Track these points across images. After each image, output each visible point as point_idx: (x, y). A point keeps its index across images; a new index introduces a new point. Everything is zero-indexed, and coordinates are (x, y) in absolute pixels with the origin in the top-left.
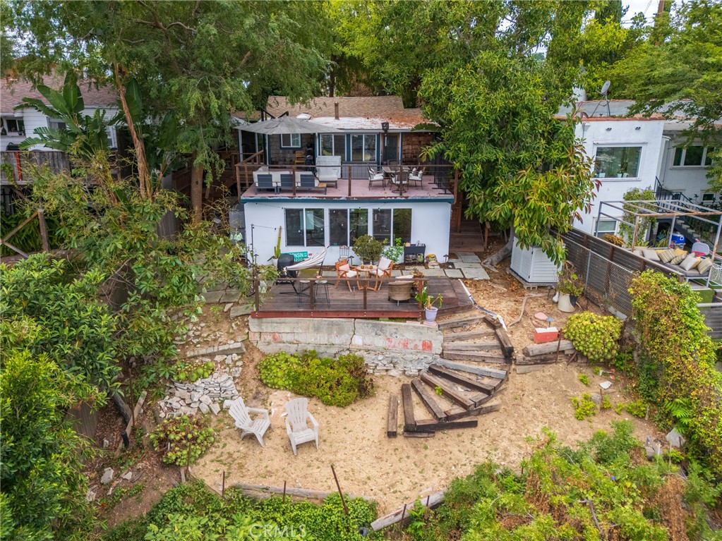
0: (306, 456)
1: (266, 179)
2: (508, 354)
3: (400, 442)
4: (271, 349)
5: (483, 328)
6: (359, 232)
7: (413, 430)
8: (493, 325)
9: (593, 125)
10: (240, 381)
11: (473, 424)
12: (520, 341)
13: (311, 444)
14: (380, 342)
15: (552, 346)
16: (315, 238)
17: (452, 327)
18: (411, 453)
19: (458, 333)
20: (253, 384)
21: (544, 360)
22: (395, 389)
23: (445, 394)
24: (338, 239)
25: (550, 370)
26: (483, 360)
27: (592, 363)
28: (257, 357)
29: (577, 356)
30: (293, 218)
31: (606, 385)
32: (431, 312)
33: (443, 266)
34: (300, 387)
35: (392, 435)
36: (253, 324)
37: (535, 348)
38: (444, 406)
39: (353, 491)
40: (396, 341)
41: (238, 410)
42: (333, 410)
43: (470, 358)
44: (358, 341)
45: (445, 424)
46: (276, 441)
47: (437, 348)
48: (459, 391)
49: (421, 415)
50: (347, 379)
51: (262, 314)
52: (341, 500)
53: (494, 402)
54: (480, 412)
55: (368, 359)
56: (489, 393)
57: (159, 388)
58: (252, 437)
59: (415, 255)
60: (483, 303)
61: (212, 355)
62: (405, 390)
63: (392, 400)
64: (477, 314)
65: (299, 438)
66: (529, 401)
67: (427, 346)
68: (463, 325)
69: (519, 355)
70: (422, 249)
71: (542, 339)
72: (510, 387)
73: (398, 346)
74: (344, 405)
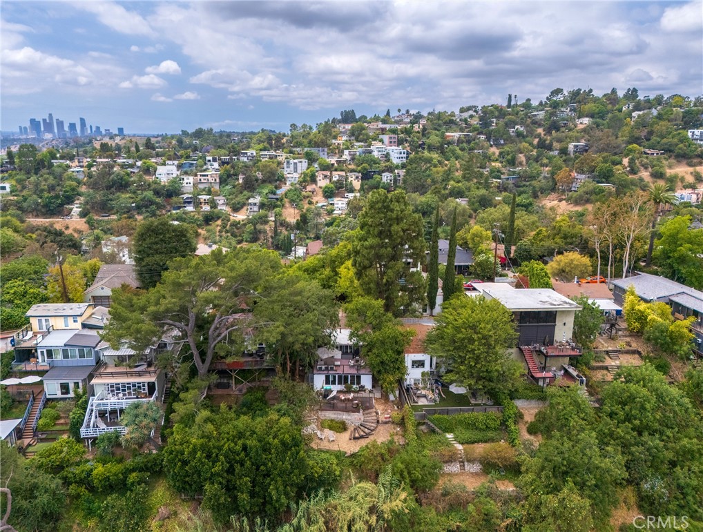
0: (332, 443)
1: (320, 369)
2: (378, 422)
3: (352, 441)
4: (323, 418)
5: (374, 414)
6: (346, 382)
7: (355, 438)
8: (377, 413)
9: (410, 355)
10: (317, 426)
11: (367, 438)
12: (382, 419)
13: (333, 441)
14: (349, 418)
15: (388, 420)
16: (334, 383)
17: (367, 414)
18: (354, 443)
19: (369, 415)
20: (320, 427)
21: (386, 423)
22: (353, 429)
23: (363, 431)
24: (340, 383)
25: (387, 425)
26: (373, 423)
27: (397, 424)
28: (321, 421)
29: (393, 423)
30: (327, 378)
31: (398, 429)
32: (361, 411)
33: (370, 392)
34: (331, 428)
35: (350, 439)
36: (320, 413)
37: (384, 420)
38: (362, 433)
39: (342, 450)
40: (353, 417)
41: (319, 433)
42: (338, 434)
43: (370, 422)
44: (344, 417)
45: (362, 437)
46: (326, 440)
47: (363, 420)
48: (366, 430)
49: (357, 435)
50: (341, 427)
51: (322, 410)
52: (340, 451)
53: (373, 433)
54: (370, 435)
55: (346, 421)
56: (372, 431)
58: (321, 439)
59: (362, 388)
60: (377, 406)
61: (310, 420)
62: (355, 429)
63: (351, 432)
64: (374, 410)
65: (331, 439)
66: (381, 432)
67: (360, 419)
68: (370, 413)
69: (380, 422)
70: (364, 387)
71: (386, 418)
72: (378, 429)
73: (353, 419)
74: (340, 432)
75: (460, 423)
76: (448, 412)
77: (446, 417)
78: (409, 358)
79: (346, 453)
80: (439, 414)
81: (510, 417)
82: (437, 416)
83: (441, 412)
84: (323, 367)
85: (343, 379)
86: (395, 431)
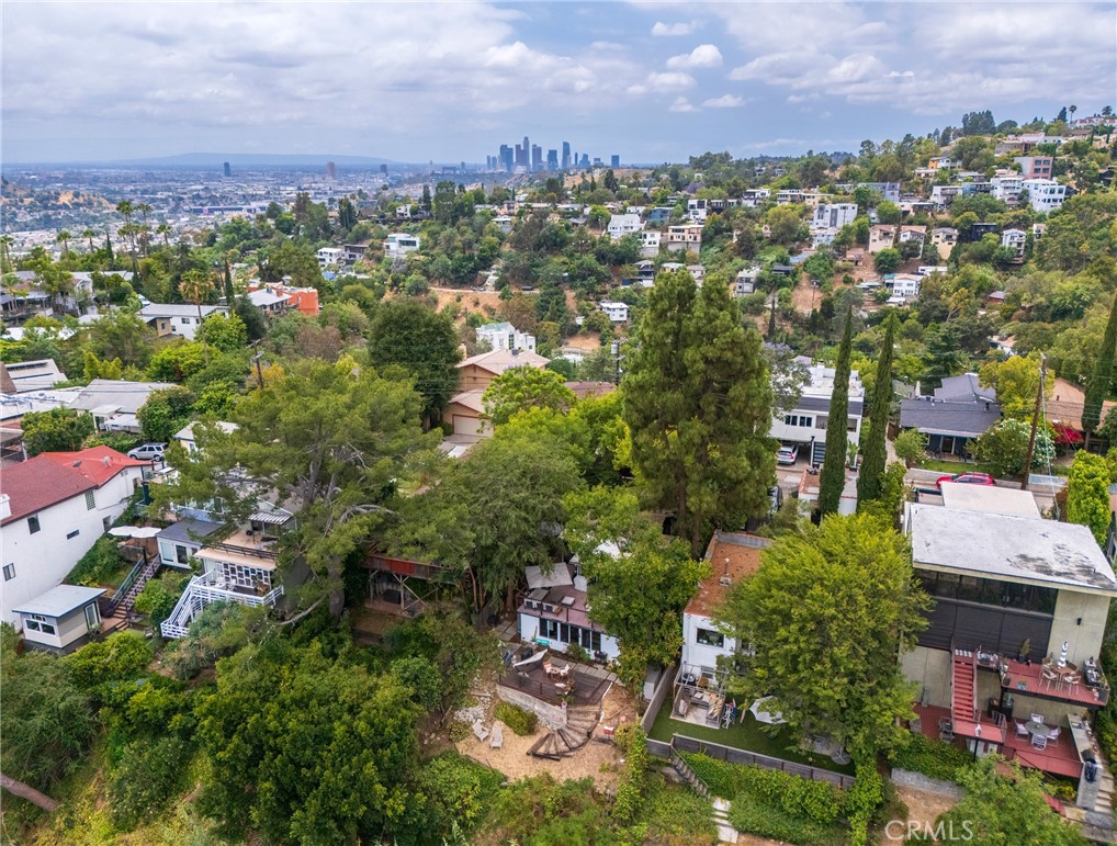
0: (495, 752)
2: (591, 734)
3: (530, 758)
4: (502, 701)
5: (592, 717)
6: (575, 639)
7: (536, 755)
8: (598, 718)
9: (695, 615)
10: (487, 711)
11: (558, 760)
12: (600, 730)
13: (500, 747)
14: (544, 712)
15: (608, 736)
16: (553, 635)
17: (578, 713)
18: (531, 763)
19: (579, 717)
20: (491, 715)
21: (603, 741)
22: (543, 735)
23: (556, 744)
24: (564, 639)
25: (604, 747)
26: (580, 733)
27: (621, 749)
28: (497, 702)
29: (615, 744)
30: (543, 622)
31: (622, 761)
34: (508, 722)
35: (528, 754)
36: (500, 687)
37: (603, 735)
38: (552, 749)
39: (503, 770)
40: (550, 712)
41: (477, 727)
42: (516, 736)
43: (575, 731)
44: (536, 708)
45: (547, 756)
46: (488, 742)
47: (564, 722)
48: (562, 745)
49: (542, 749)
50: (525, 724)
52: (498, 771)
53: (572, 754)
54: (563, 756)
55: (539, 718)
56: (571, 749)
57: (457, 707)
58: (478, 738)
59: (602, 659)
60: (606, 703)
61: (480, 697)
62: (546, 737)
63: (538, 740)
64: (596, 708)
65: (497, 743)
66: (588, 756)
68: (583, 713)
69: (594, 736)
70: (605, 657)
71: (608, 732)
72: (584, 749)
73: (552, 715)
74: (521, 735)
75: (746, 785)
76: (727, 756)
77: (719, 764)
78: (693, 622)
79: (506, 779)
80: (708, 753)
81: (859, 808)
82: (699, 757)
83: (711, 752)
84: (535, 604)
85: (570, 633)
86: (613, 763)
